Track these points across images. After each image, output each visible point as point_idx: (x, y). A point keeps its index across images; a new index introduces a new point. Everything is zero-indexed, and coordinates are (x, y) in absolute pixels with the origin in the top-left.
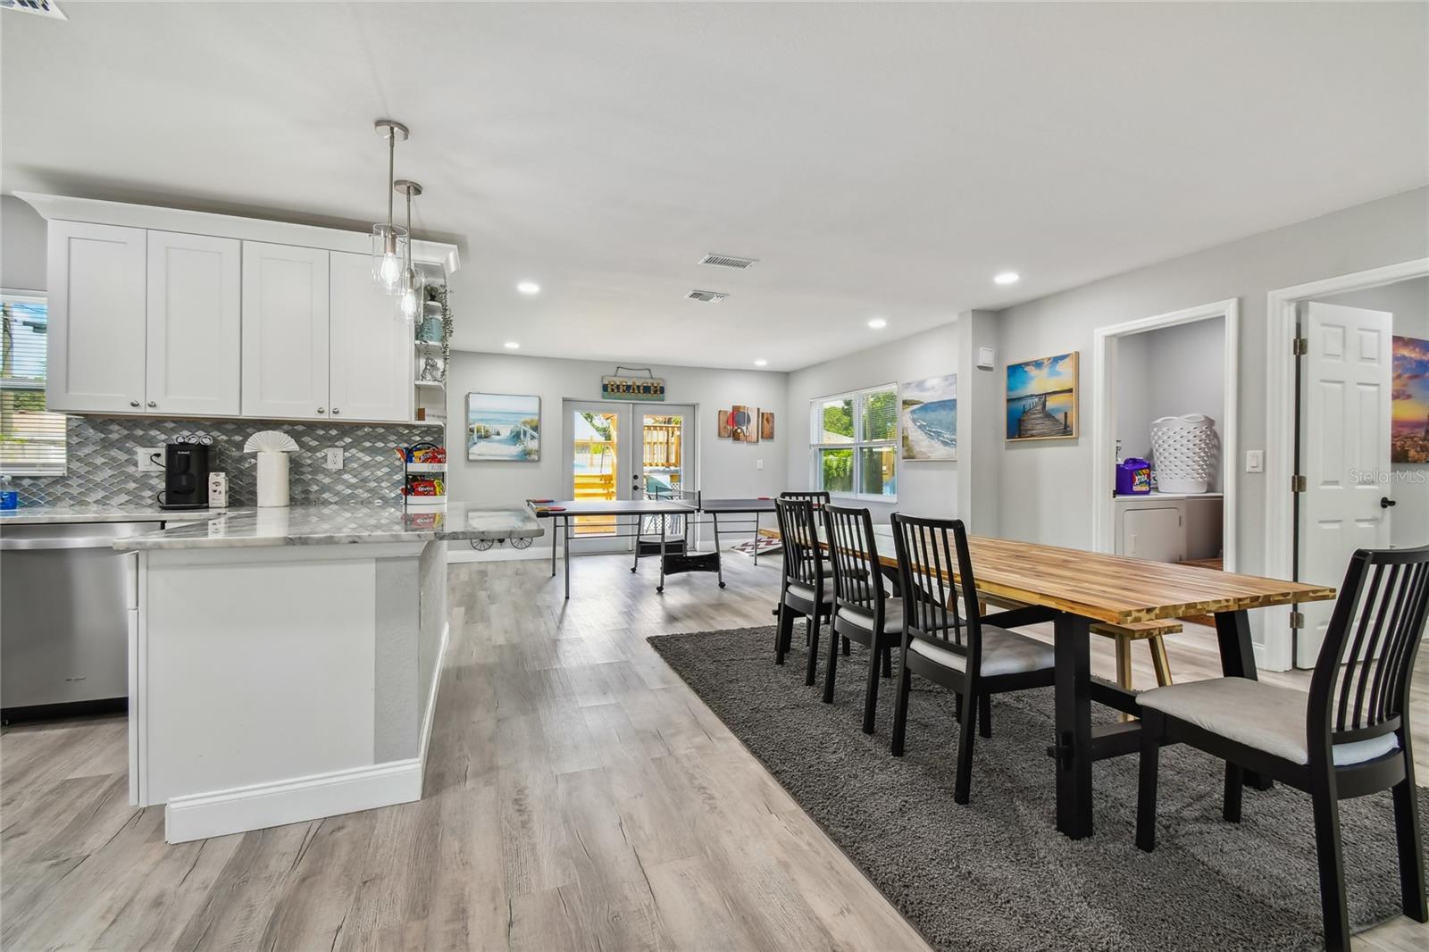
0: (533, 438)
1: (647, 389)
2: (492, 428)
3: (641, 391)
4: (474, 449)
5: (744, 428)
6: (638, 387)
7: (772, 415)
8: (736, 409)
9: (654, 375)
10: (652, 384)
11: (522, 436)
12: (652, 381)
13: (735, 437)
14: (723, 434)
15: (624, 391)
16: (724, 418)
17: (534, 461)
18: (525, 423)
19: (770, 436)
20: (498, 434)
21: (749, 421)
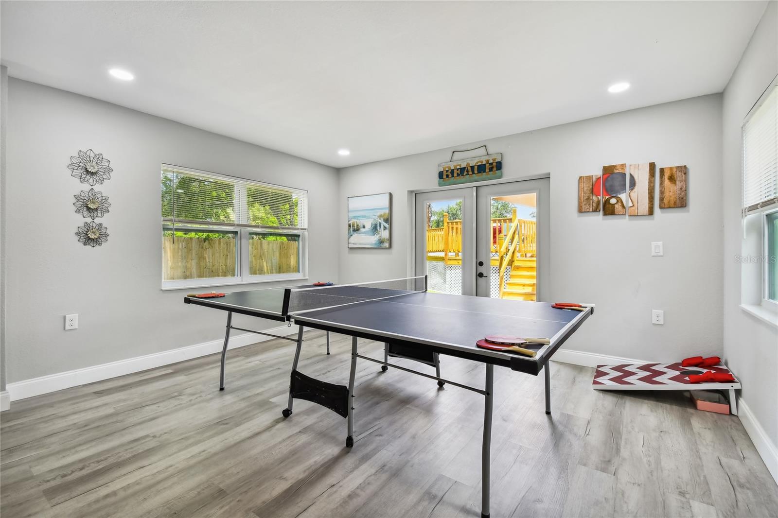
0: (385, 228)
1: (481, 168)
2: (361, 222)
3: (476, 172)
4: (352, 240)
5: (623, 196)
6: (472, 168)
7: (684, 170)
8: (609, 171)
9: (491, 151)
10: (488, 161)
11: (378, 228)
12: (487, 158)
13: (609, 210)
14: (585, 208)
15: (458, 175)
16: (587, 187)
17: (385, 248)
18: (380, 216)
19: (681, 203)
20: (364, 227)
21: (633, 184)
